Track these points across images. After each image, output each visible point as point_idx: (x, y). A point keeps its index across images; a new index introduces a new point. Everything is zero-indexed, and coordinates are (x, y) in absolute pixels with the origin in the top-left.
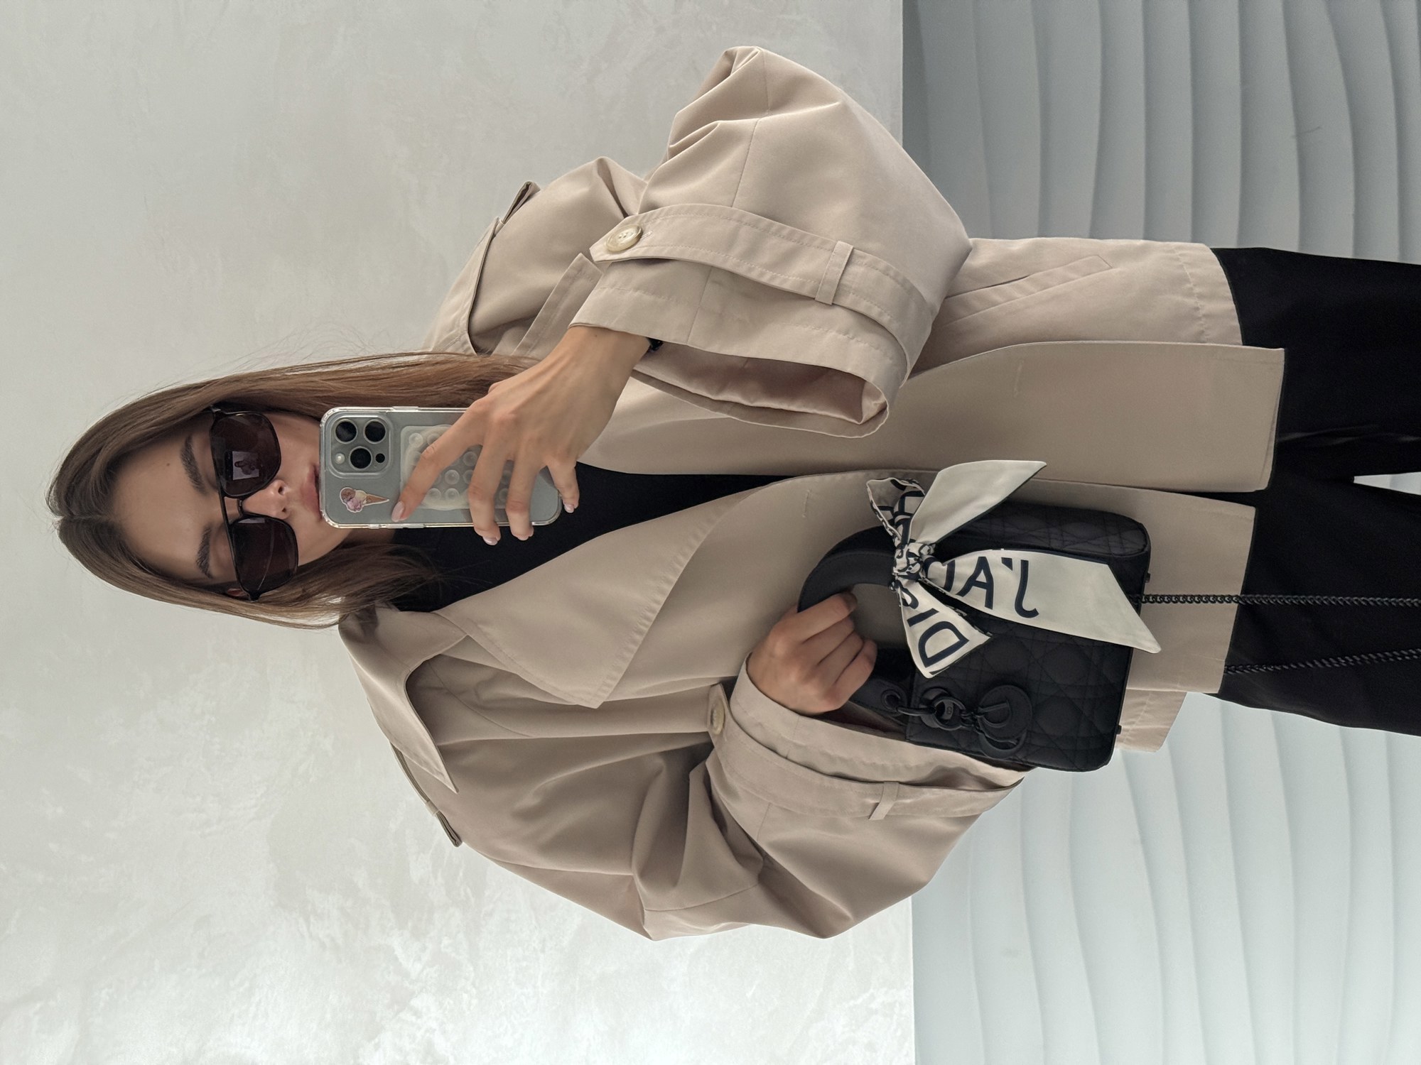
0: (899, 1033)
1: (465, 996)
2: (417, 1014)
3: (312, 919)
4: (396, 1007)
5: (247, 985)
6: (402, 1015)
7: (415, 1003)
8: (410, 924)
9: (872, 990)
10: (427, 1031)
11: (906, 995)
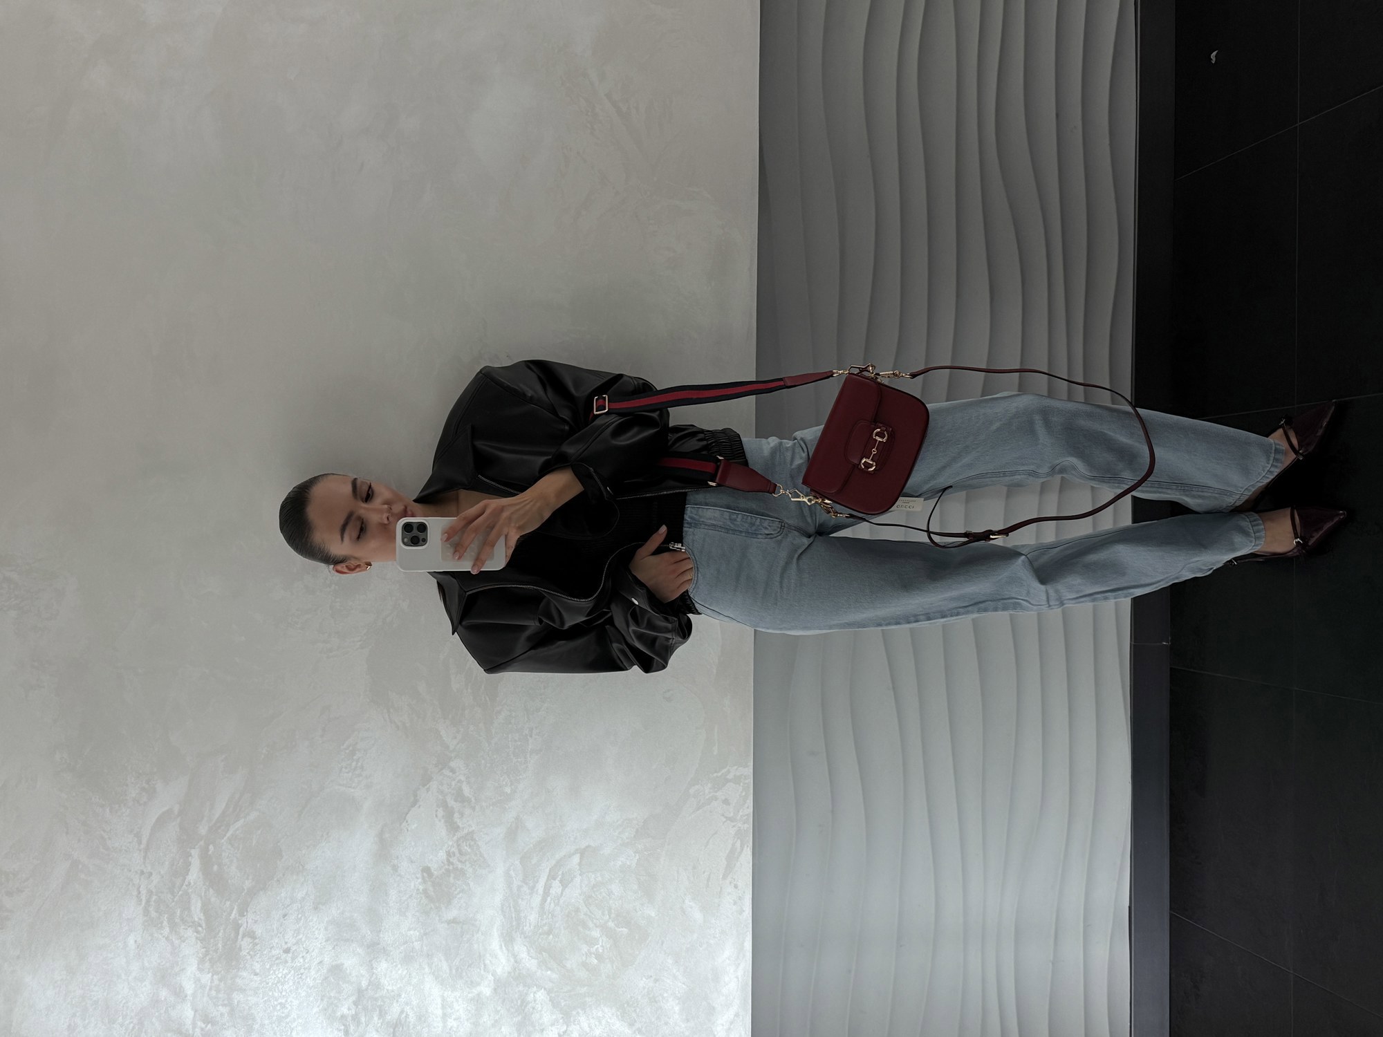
0: (744, 794)
1: (483, 762)
2: (453, 771)
3: (391, 710)
4: (440, 766)
5: (351, 748)
6: (444, 771)
7: (452, 764)
8: (450, 716)
9: (728, 767)
10: (458, 782)
11: (749, 771)
